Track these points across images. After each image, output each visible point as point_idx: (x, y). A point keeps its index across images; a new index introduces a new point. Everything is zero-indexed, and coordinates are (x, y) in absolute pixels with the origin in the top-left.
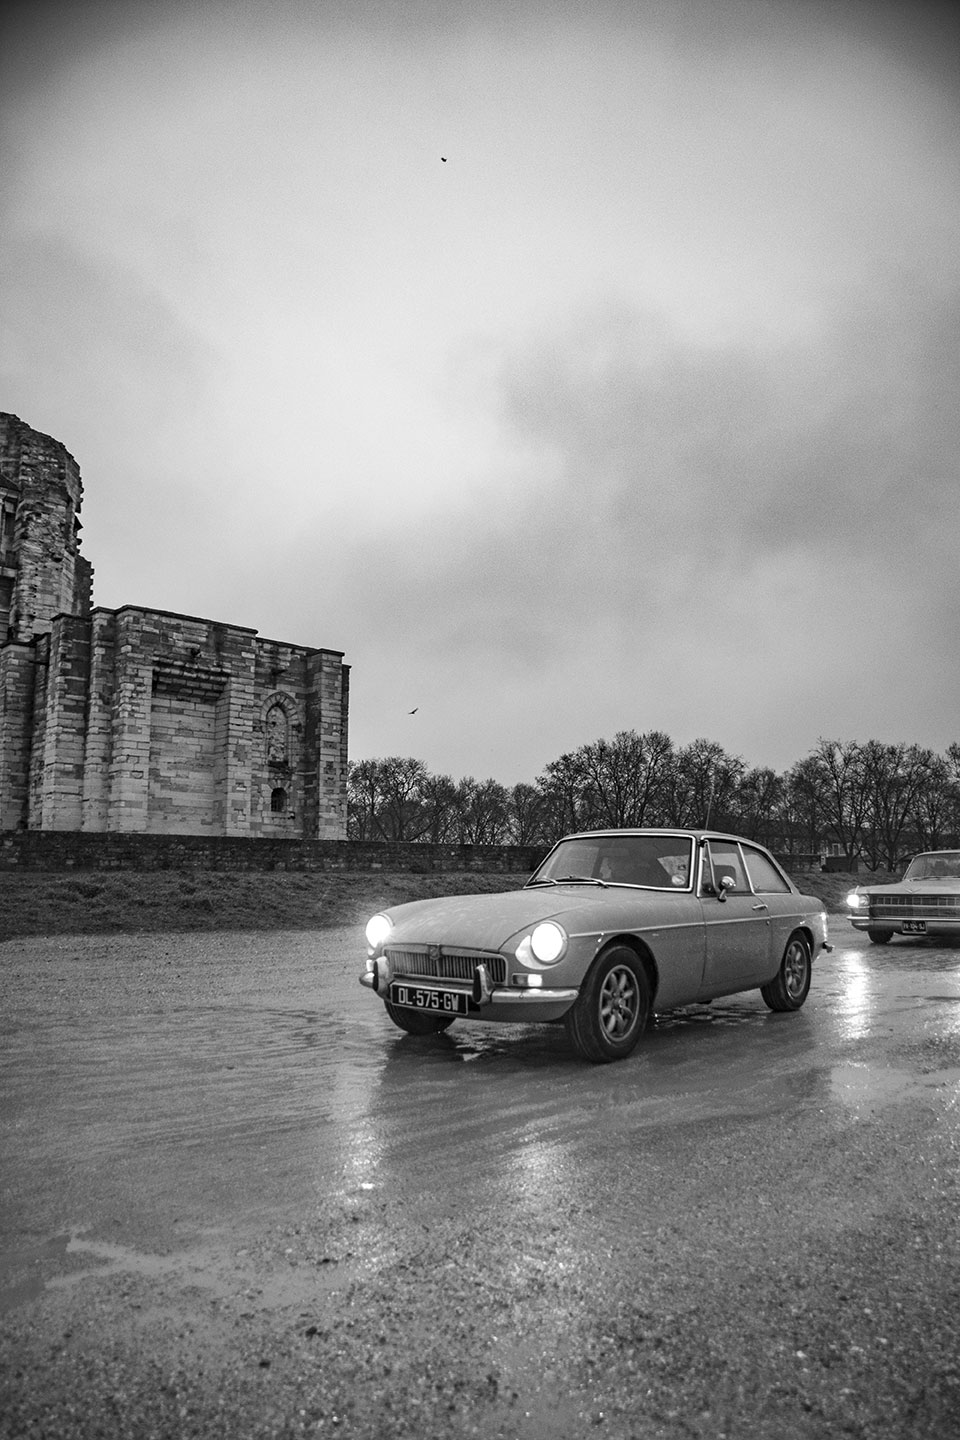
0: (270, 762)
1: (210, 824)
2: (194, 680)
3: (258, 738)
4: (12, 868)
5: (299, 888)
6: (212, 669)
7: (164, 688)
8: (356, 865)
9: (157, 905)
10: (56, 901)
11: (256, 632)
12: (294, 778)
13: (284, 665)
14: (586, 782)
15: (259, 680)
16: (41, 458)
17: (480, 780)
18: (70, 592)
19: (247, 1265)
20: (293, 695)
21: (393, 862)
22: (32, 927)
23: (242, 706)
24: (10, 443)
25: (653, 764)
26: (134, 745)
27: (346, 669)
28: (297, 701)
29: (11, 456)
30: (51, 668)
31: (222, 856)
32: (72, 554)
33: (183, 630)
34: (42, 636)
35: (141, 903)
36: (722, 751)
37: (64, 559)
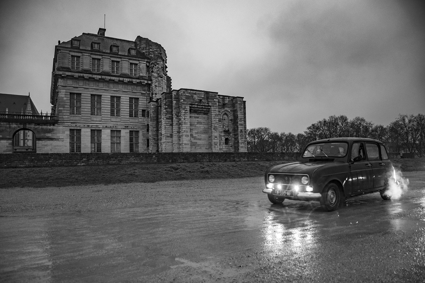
0: (224, 130)
1: (208, 149)
2: (201, 108)
3: (220, 124)
4: (155, 163)
5: (234, 166)
6: (206, 105)
7: (193, 111)
8: (250, 159)
9: (194, 172)
10: (167, 172)
11: (218, 93)
12: (231, 135)
13: (226, 102)
15: (219, 107)
16: (155, 49)
17: (287, 133)
18: (166, 86)
19: (219, 266)
20: (229, 111)
21: (261, 158)
22: (161, 178)
23: (215, 115)
24: (147, 46)
25: (341, 125)
26: (186, 128)
27: (245, 102)
28: (231, 112)
29: (147, 50)
30: (162, 107)
31: (211, 158)
32: (165, 75)
33: (197, 94)
34: (159, 99)
36: (365, 120)
37: (163, 77)
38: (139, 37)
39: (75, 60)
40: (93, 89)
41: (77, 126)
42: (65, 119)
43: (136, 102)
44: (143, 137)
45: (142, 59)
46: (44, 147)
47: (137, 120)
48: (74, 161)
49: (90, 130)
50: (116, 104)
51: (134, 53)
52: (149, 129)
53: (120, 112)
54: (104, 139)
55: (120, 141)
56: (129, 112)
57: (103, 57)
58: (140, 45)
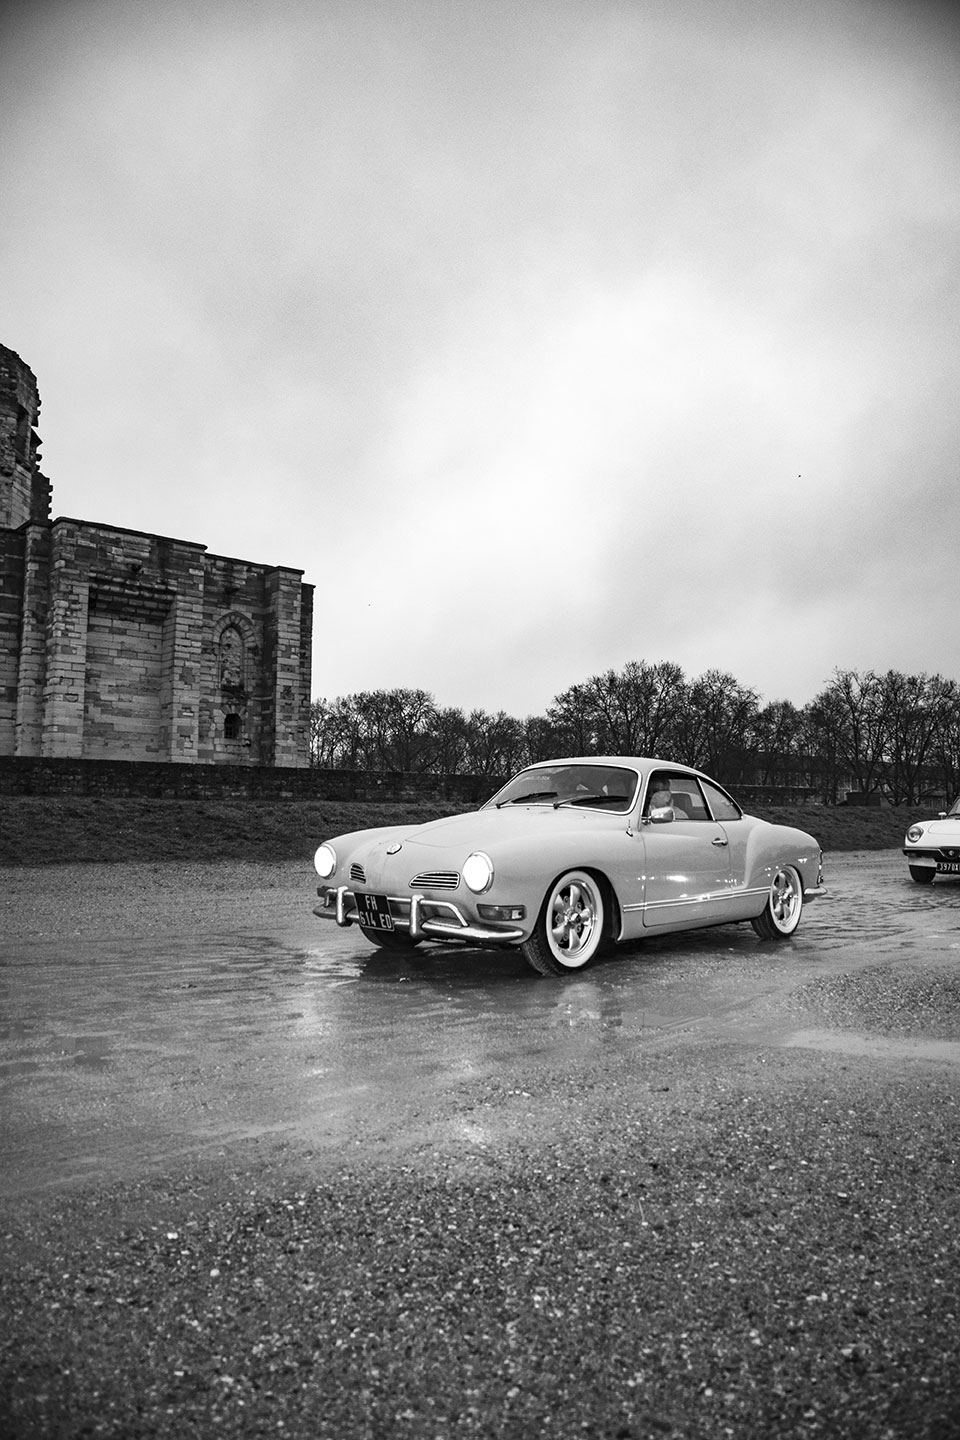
0: (223, 686)
1: (155, 750)
2: (137, 597)
3: (210, 661)
6: (156, 587)
7: (104, 606)
11: (206, 548)
12: (250, 703)
13: (239, 584)
14: (596, 714)
15: (209, 599)
17: (492, 712)
18: (27, 510)
20: (249, 616)
21: (307, 791)
23: (190, 626)
25: (664, 694)
26: (69, 666)
27: (308, 590)
28: (253, 621)
31: (96, 781)
32: (28, 469)
33: (122, 544)
36: (734, 681)
37: (16, 474)
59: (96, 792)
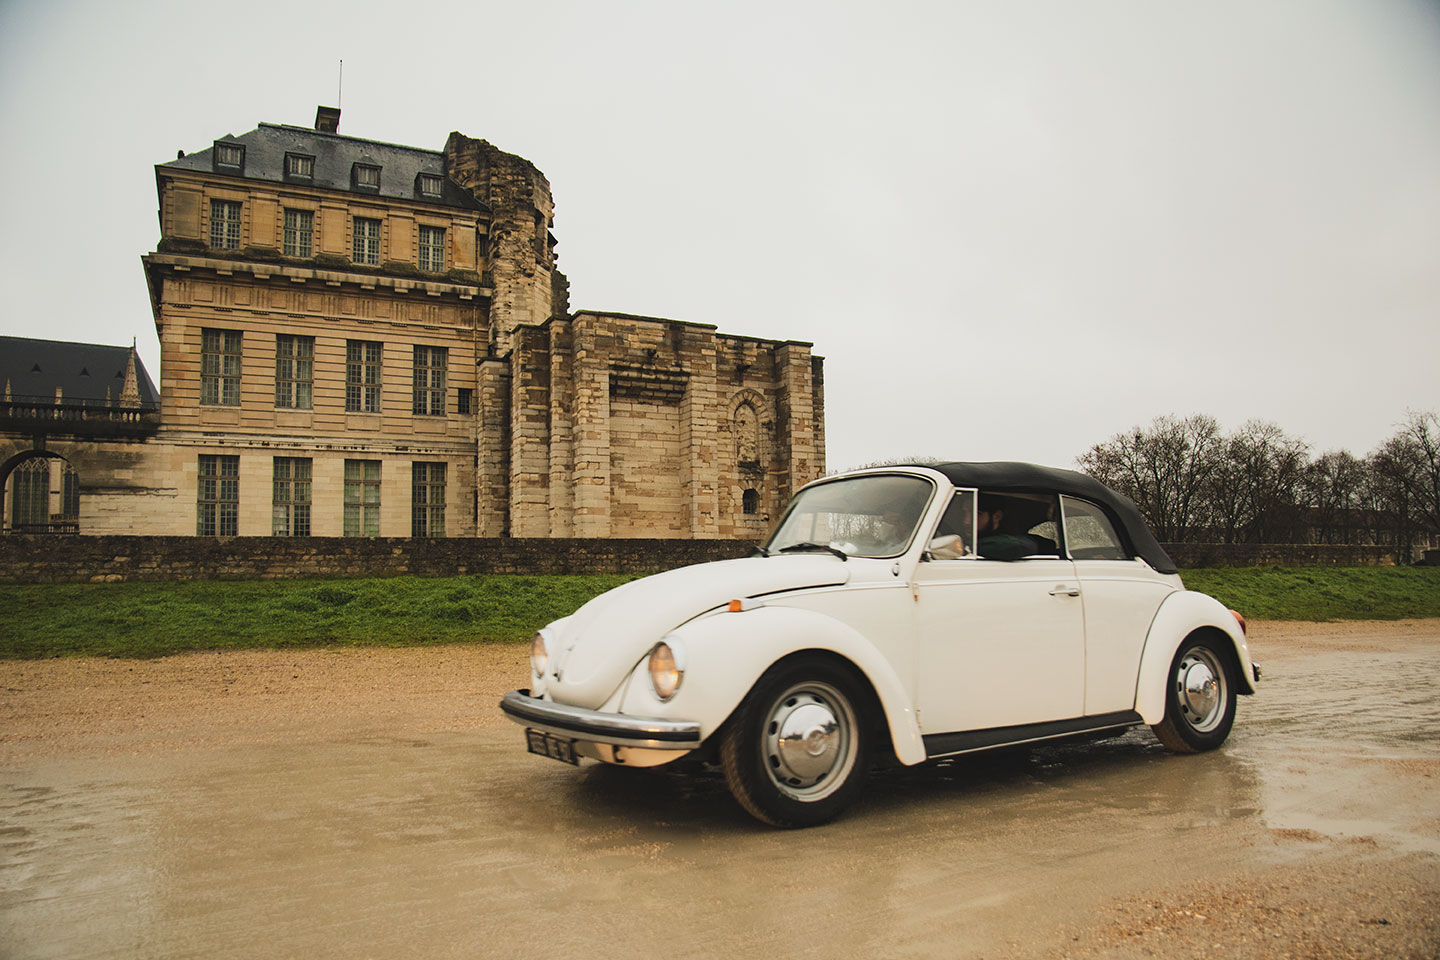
0: (741, 462)
1: (678, 527)
2: (653, 381)
3: (725, 438)
6: (671, 369)
7: (624, 392)
11: (715, 328)
12: (766, 478)
13: (749, 361)
14: (1121, 473)
15: (724, 378)
16: (509, 178)
18: (548, 307)
20: (761, 391)
23: (705, 405)
24: (480, 167)
25: (1197, 449)
26: (594, 451)
27: (817, 363)
28: (766, 397)
29: (482, 180)
30: (514, 379)
32: (547, 269)
35: (385, 613)
36: (1280, 431)
37: (537, 274)
38: (455, 137)
39: (222, 216)
40: (286, 317)
41: (225, 444)
42: (181, 423)
43: (439, 363)
44: (459, 484)
45: (463, 212)
46: (107, 517)
47: (441, 425)
48: (79, 565)
49: (272, 458)
50: (368, 368)
51: (434, 189)
52: (479, 455)
53: (379, 397)
54: (319, 492)
55: (378, 497)
56: (410, 398)
57: (323, 204)
58: (458, 165)
59: (628, 570)
